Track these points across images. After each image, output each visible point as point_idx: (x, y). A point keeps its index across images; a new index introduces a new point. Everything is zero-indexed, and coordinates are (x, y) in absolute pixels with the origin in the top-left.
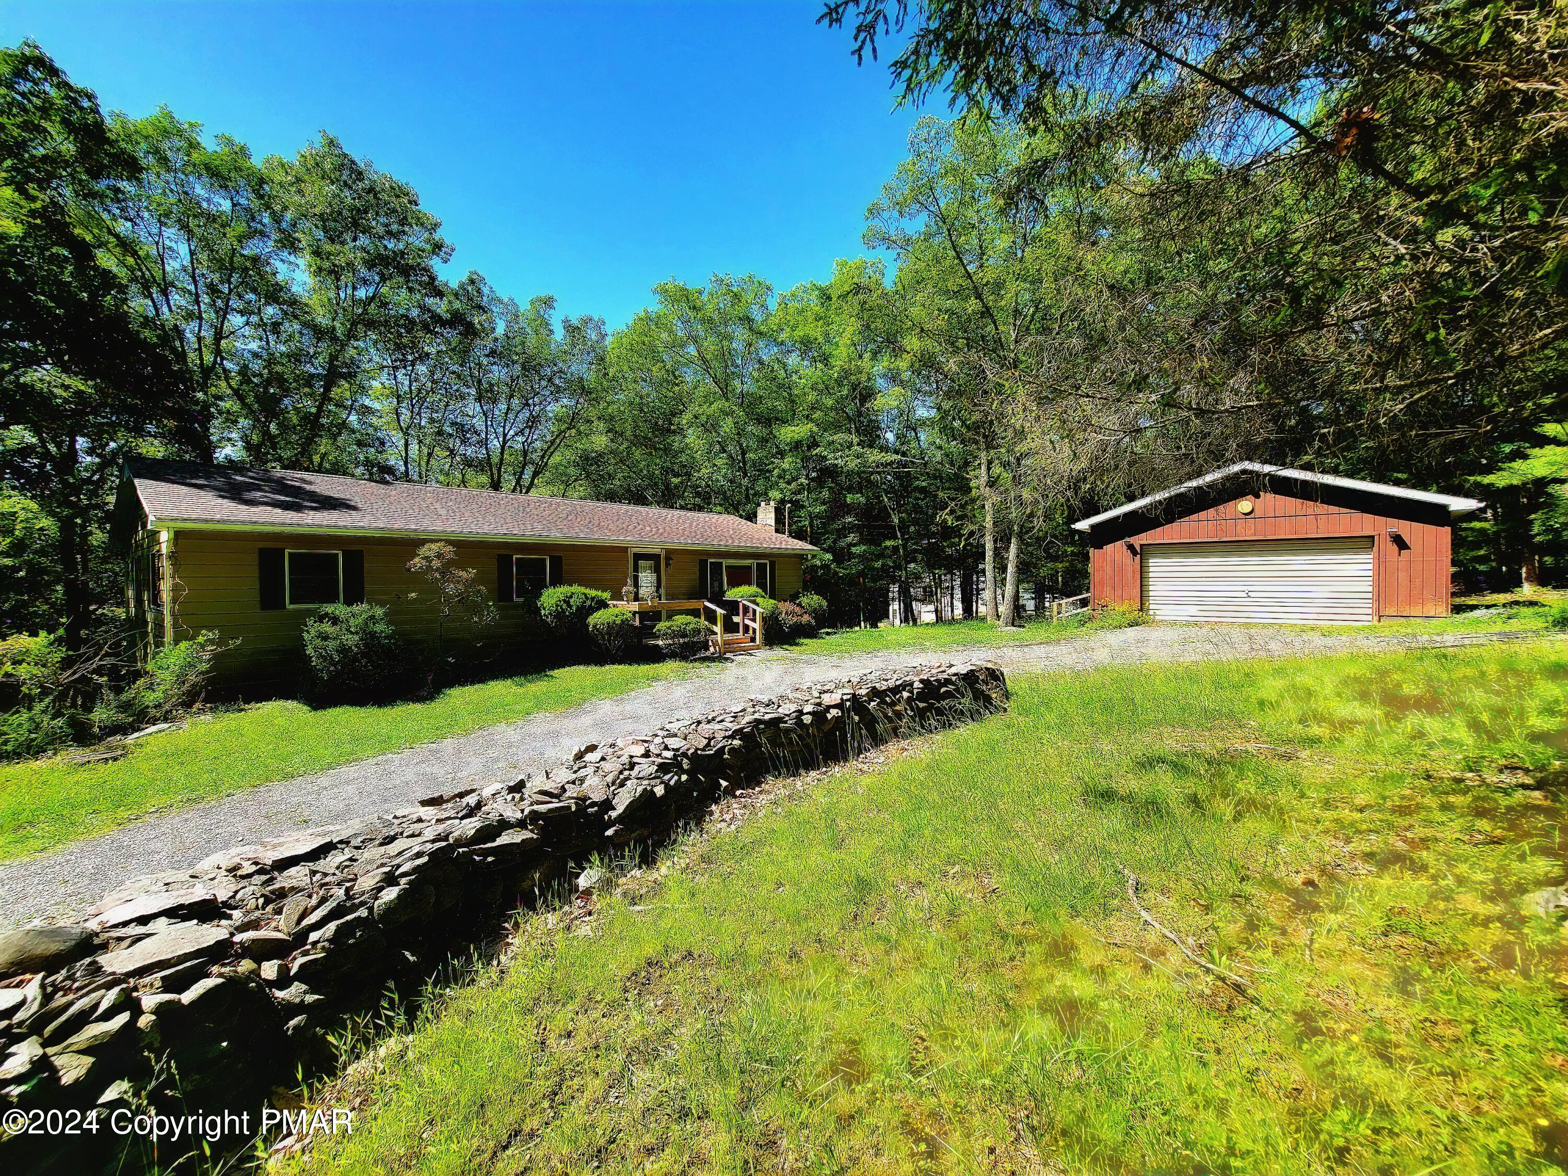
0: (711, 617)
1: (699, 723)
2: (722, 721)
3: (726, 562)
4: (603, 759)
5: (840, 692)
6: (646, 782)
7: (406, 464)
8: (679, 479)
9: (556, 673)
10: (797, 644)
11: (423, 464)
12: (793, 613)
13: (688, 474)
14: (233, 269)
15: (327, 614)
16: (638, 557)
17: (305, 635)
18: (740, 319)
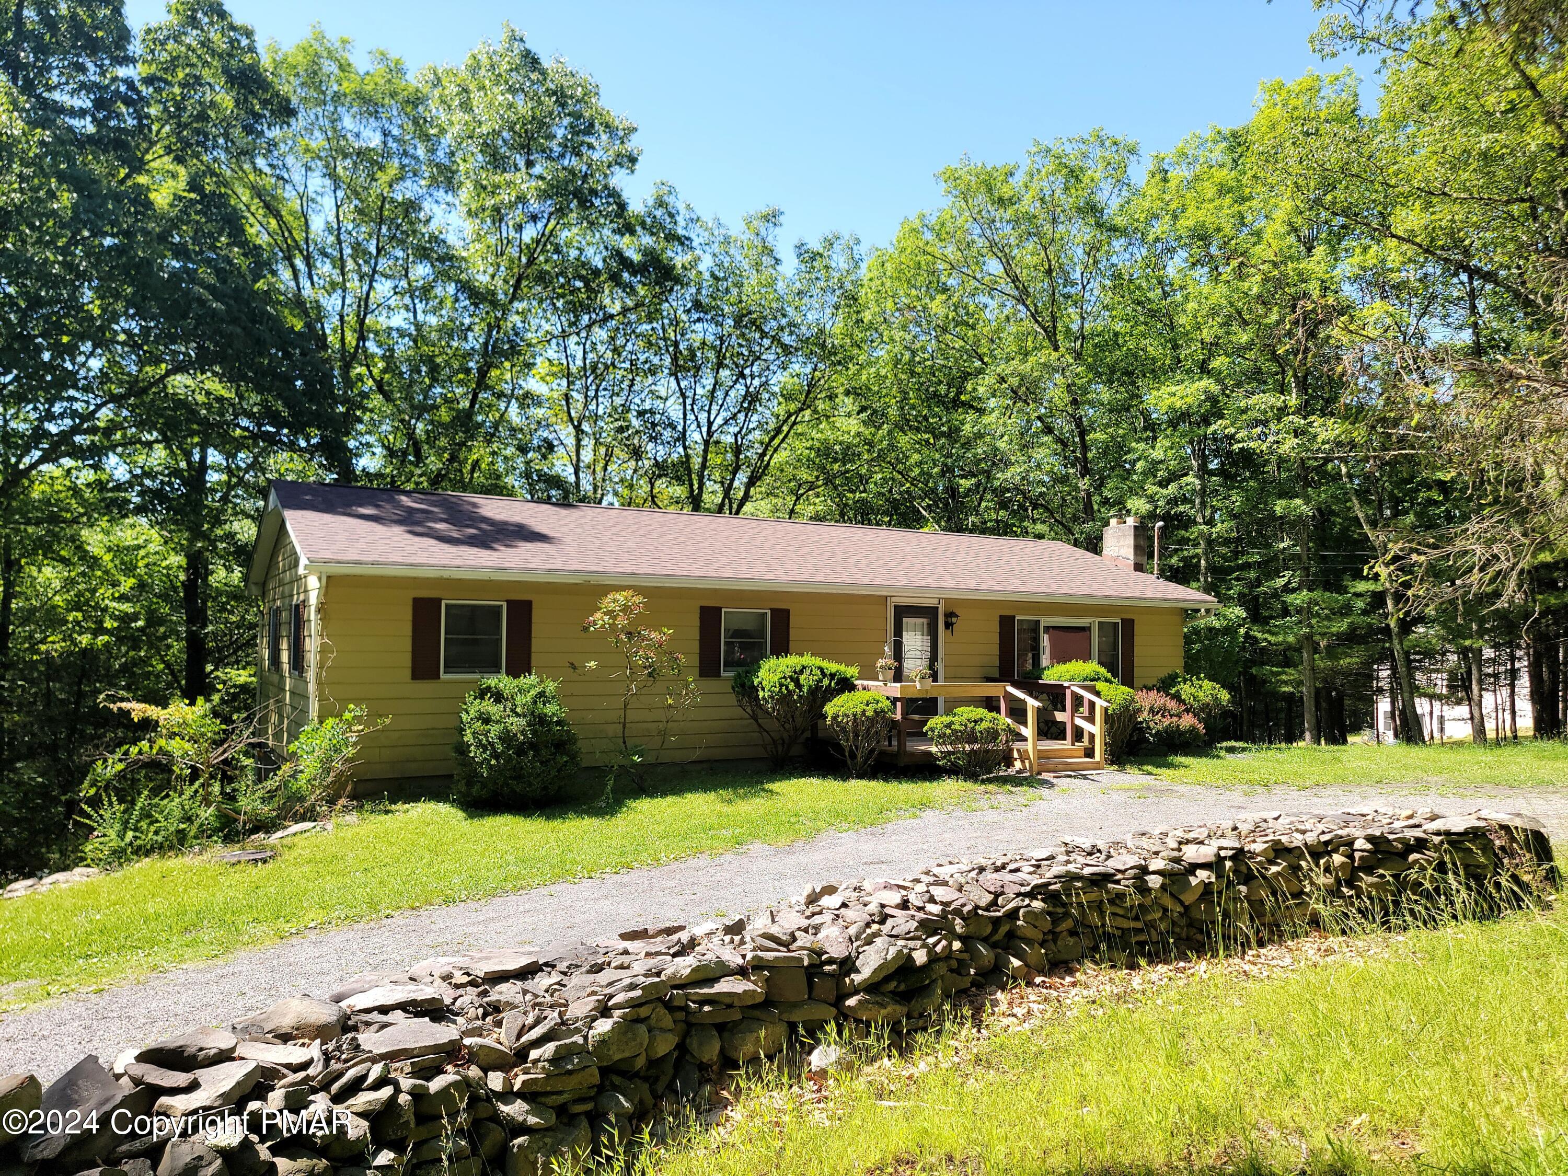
0: (1018, 712)
1: (982, 869)
2: (1017, 870)
3: (1045, 621)
4: (844, 905)
5: (1215, 844)
6: (901, 943)
7: (576, 473)
8: (973, 481)
9: (777, 786)
10: (1170, 766)
11: (598, 469)
12: (1163, 711)
13: (988, 474)
14: (382, 221)
15: (489, 688)
16: (902, 612)
17: (464, 716)
18: (1079, 210)
